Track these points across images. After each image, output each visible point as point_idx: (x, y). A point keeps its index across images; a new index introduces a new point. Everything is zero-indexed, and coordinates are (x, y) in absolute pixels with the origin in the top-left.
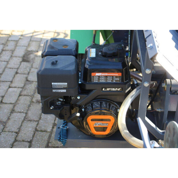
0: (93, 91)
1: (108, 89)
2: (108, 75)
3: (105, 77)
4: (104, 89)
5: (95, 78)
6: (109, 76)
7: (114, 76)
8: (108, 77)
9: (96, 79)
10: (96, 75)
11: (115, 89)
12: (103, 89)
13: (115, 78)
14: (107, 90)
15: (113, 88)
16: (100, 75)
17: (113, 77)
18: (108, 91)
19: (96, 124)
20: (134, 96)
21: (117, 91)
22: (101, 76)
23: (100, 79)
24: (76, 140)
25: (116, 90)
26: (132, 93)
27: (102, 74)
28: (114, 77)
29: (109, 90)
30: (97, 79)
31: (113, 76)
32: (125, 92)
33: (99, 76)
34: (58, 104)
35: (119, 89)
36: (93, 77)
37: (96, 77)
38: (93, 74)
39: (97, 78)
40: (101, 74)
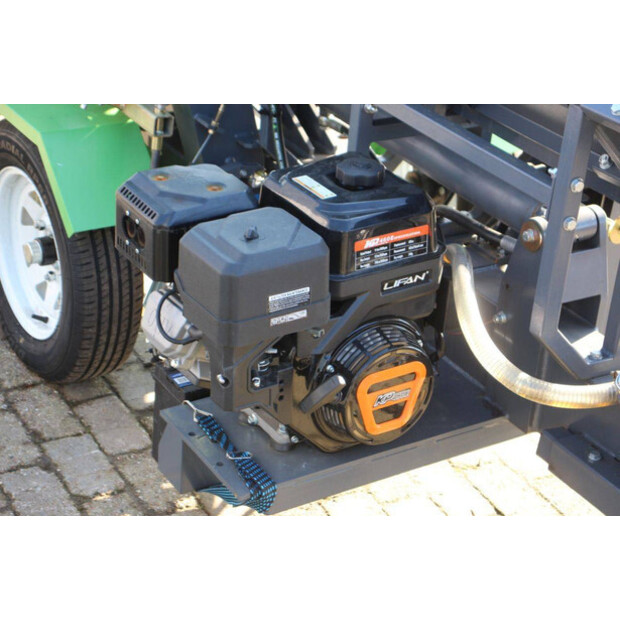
0: (358, 298)
1: (396, 282)
2: (396, 238)
3: (388, 248)
5: (363, 257)
6: (396, 242)
7: (411, 239)
8: (395, 245)
9: (365, 259)
10: (366, 247)
11: (413, 279)
12: (386, 287)
13: (412, 244)
14: (395, 286)
15: (409, 276)
16: (376, 244)
17: (407, 243)
18: (397, 288)
19: (379, 400)
21: (419, 283)
22: (378, 247)
23: (376, 256)
24: (305, 477)
27: (381, 240)
28: (410, 242)
29: (398, 285)
30: (369, 258)
31: (407, 240)
33: (372, 249)
34: (261, 368)
35: (424, 275)
36: (358, 253)
37: (367, 253)
38: (358, 246)
40: (377, 239)
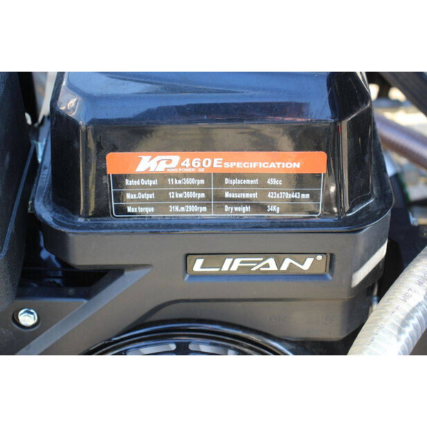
0: (126, 273)
1: (231, 265)
2: (229, 166)
3: (207, 184)
4: (199, 262)
5: (135, 190)
6: (232, 176)
7: (273, 176)
8: (227, 181)
9: (141, 196)
10: (141, 168)
11: (279, 264)
12: (198, 265)
13: (276, 189)
14: (225, 268)
15: (267, 254)
16: (172, 168)
17: (263, 183)
18: (229, 275)
20: (415, 321)
21: (294, 276)
22: (180, 176)
23: (172, 195)
25: (284, 267)
26: (406, 296)
27: (187, 163)
28: (271, 181)
29: (234, 268)
30: (152, 196)
31: (263, 177)
32: (350, 280)
33: (163, 177)
35: (309, 261)
36: (119, 179)
37: (144, 182)
38: (115, 162)
39: (144, 189)
40: (175, 158)
